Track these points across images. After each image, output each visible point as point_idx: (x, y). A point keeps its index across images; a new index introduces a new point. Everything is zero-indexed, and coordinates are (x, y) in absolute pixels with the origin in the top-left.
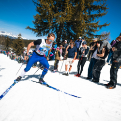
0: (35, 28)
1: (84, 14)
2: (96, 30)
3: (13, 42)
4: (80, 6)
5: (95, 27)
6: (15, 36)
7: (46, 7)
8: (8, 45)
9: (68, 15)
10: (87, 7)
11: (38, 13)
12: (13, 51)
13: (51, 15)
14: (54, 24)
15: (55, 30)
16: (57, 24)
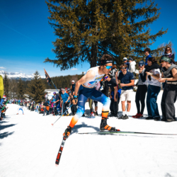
0: (57, 59)
1: (124, 24)
2: (148, 44)
3: (29, 85)
4: (116, 15)
5: (145, 40)
7: (68, 27)
8: (21, 91)
10: (127, 14)
11: (58, 37)
12: (30, 98)
13: (76, 36)
14: (84, 48)
15: (86, 56)
16: (87, 47)
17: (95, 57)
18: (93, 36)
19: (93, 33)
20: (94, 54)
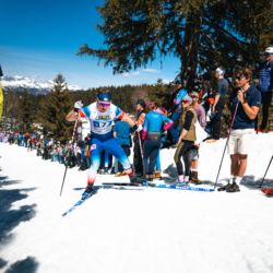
0: (106, 47)
3: (42, 104)
6: (44, 86)
12: (44, 132)
15: (172, 42)
16: (176, 19)
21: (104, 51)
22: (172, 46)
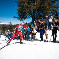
0: (18, 16)
2: (57, 10)
3: (7, 27)
6: (8, 24)
7: (23, 2)
8: (4, 30)
9: (38, 4)
11: (19, 7)
13: (27, 6)
14: (30, 12)
15: (30, 15)
16: (31, 11)
17: (35, 16)
18: (33, 7)
19: (34, 5)
20: (34, 14)
21: (18, 17)
22: (31, 16)
